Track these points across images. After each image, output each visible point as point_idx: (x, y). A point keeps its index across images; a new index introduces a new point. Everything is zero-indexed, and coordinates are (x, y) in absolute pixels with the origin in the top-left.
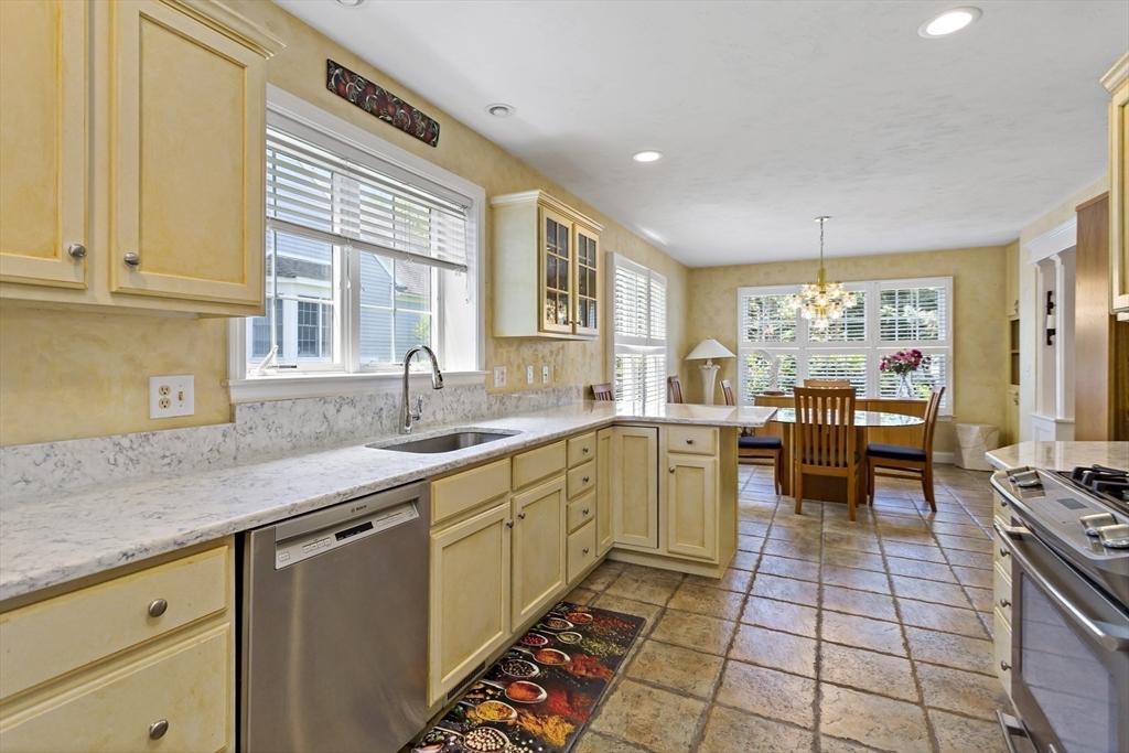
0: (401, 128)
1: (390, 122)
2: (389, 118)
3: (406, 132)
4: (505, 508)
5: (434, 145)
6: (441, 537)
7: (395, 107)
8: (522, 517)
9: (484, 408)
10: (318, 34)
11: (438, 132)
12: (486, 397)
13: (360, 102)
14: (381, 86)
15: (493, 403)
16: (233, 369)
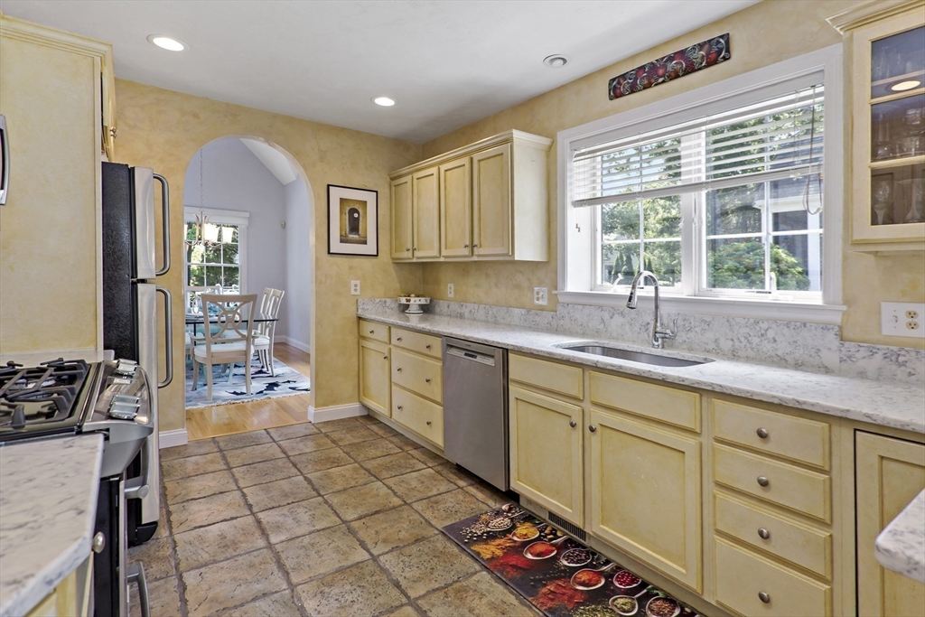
0: (677, 76)
1: (663, 82)
2: (661, 80)
3: (683, 75)
4: (573, 409)
5: (725, 59)
6: (514, 390)
7: (665, 66)
8: (592, 430)
9: (831, 358)
10: (602, 71)
11: (727, 42)
12: (837, 343)
13: (633, 90)
14: (653, 60)
15: (859, 355)
16: (559, 286)
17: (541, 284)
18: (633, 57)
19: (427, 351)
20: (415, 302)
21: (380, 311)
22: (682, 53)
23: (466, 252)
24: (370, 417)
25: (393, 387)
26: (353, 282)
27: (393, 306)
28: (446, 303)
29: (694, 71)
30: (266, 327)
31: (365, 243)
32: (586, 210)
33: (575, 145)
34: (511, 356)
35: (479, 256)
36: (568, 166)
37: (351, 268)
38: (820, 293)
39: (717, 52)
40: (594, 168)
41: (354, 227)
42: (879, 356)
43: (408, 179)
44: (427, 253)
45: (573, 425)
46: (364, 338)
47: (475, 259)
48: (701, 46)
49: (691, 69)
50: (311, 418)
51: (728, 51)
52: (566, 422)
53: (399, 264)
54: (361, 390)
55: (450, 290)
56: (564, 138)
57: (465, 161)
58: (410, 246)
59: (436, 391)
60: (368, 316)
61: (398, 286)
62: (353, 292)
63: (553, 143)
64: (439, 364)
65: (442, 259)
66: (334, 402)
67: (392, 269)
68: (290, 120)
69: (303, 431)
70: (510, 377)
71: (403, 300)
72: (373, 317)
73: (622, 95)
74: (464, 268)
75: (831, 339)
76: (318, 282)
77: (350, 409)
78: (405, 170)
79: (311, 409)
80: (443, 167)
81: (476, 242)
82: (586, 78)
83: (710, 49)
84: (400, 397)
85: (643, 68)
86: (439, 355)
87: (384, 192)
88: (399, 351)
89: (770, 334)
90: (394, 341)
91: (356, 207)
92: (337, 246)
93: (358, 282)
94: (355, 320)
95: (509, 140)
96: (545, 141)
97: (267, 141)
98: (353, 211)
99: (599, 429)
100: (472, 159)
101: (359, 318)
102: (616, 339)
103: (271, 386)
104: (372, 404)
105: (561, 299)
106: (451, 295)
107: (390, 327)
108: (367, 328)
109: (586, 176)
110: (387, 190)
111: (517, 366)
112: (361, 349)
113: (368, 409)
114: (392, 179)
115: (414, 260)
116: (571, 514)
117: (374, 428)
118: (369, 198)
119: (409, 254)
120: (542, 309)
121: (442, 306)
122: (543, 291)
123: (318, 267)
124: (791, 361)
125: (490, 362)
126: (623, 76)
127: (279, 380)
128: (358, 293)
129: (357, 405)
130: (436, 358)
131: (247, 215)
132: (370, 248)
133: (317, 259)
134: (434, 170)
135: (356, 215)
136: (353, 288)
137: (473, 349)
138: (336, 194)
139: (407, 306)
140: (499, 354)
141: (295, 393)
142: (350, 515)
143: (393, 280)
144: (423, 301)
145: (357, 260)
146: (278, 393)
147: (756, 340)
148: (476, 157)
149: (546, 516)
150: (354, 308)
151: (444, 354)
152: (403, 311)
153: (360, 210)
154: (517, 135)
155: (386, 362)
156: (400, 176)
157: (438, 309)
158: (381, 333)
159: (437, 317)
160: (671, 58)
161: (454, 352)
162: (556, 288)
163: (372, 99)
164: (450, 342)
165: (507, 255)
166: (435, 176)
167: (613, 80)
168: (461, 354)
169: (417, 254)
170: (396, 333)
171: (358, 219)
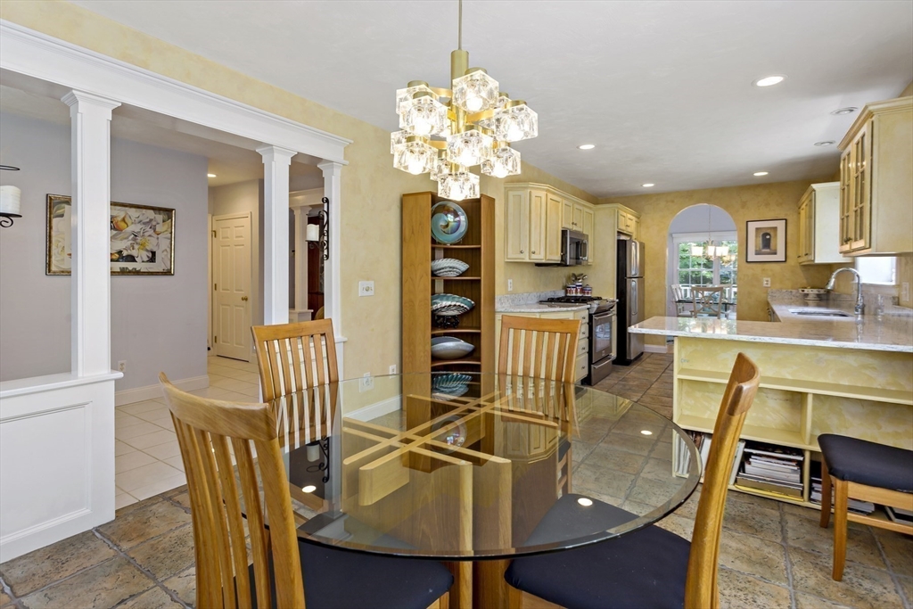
20: (812, 292)
21: (787, 297)
26: (765, 279)
27: (798, 295)
31: (775, 253)
37: (763, 270)
41: (767, 244)
53: (805, 266)
61: (805, 281)
62: (765, 285)
67: (799, 271)
76: (739, 279)
87: (792, 219)
91: (768, 231)
92: (753, 258)
93: (769, 279)
94: (767, 303)
98: (766, 234)
110: (795, 217)
118: (780, 224)
123: (739, 270)
128: (769, 285)
132: (779, 257)
133: (738, 265)
135: (768, 237)
136: (765, 283)
138: (752, 226)
139: (807, 295)
143: (800, 278)
145: (767, 266)
150: (766, 295)
153: (772, 233)
171: (769, 239)
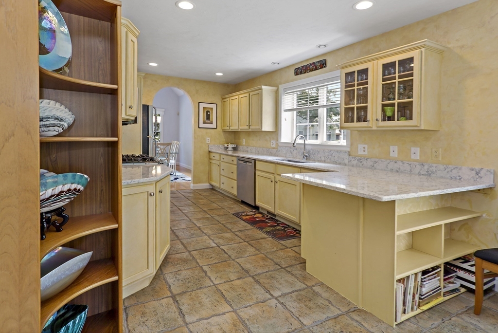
0: (313, 70)
1: (309, 72)
4: (272, 177)
5: (325, 67)
6: (257, 173)
7: (309, 67)
8: (276, 182)
9: (346, 161)
10: (293, 65)
11: (325, 62)
12: (348, 157)
13: (301, 73)
14: (306, 64)
15: (352, 160)
16: (279, 140)
17: (273, 139)
18: (301, 62)
19: (232, 162)
20: (230, 146)
21: (218, 149)
22: (314, 63)
23: (247, 127)
24: (213, 189)
25: (221, 176)
26: (207, 138)
27: (222, 147)
28: (242, 147)
29: (317, 69)
30: (173, 156)
31: (212, 123)
32: (290, 113)
33: (285, 90)
34: (257, 162)
35: (251, 129)
36: (283, 97)
37: (207, 133)
38: (345, 141)
39: (323, 64)
40: (293, 98)
41: (208, 117)
42: (356, 160)
43: (228, 99)
44: (234, 127)
45: (272, 181)
46: (211, 159)
47: (250, 130)
48: (319, 62)
49: (316, 69)
50: (192, 188)
51: (326, 65)
52: (270, 180)
53: (225, 131)
54: (210, 178)
55: (243, 141)
56: (281, 87)
57: (247, 95)
58: (228, 125)
59: (235, 176)
60: (212, 151)
61: (224, 140)
62: (207, 142)
63: (278, 88)
64: (236, 166)
65: (239, 130)
66: (200, 183)
67: (222, 133)
68: (186, 80)
69: (189, 191)
70: (257, 168)
71: (226, 145)
72: (214, 151)
73: (298, 74)
74: (249, 133)
75: (347, 156)
76: (195, 138)
77: (206, 185)
78: (227, 96)
79: (192, 185)
80: (241, 96)
81: (250, 124)
82: (288, 67)
83: (321, 63)
84: (223, 179)
85: (304, 66)
86: (236, 163)
87: (219, 104)
88: (223, 163)
89: (333, 155)
90: (222, 160)
91: (209, 110)
92: (202, 125)
93: (209, 138)
94: (208, 152)
95: (261, 89)
96: (275, 88)
97: (179, 88)
98: (208, 112)
99: (278, 182)
100: (250, 94)
101: (210, 152)
102: (294, 158)
103: (176, 179)
104: (214, 183)
105: (279, 145)
106: (244, 144)
107: (220, 154)
108: (212, 155)
109: (290, 100)
110: (220, 103)
111: (259, 166)
112: (210, 163)
113: (212, 186)
114: (223, 99)
115: (230, 130)
116: (271, 209)
117: (214, 192)
118: (214, 107)
119: (228, 128)
120: (274, 148)
121: (241, 148)
122: (274, 142)
123: (195, 133)
124: (338, 163)
125: (250, 164)
126: (298, 68)
127: (178, 177)
128: (209, 142)
129: (208, 184)
130: (235, 165)
131: (164, 110)
132: (214, 126)
133: (195, 130)
134: (237, 97)
135: (209, 113)
136: (207, 140)
137: (246, 161)
138: (202, 106)
139: (228, 148)
140: (253, 161)
141: (184, 181)
142: (205, 209)
143: (222, 138)
144: (233, 146)
145: (209, 130)
146: (178, 181)
147: (330, 157)
148: (251, 94)
149: (266, 213)
150: (208, 148)
151: (237, 163)
152: (226, 150)
153: (210, 111)
154: (263, 87)
155: (219, 167)
156: (225, 98)
157: (239, 149)
158: (217, 157)
159: (239, 152)
160: (311, 64)
161: (241, 162)
162: (278, 141)
163: (215, 74)
164: (240, 159)
165: (260, 129)
166: (237, 100)
167: (296, 69)
168: (242, 162)
169: (231, 128)
170: (222, 156)
171: (209, 115)
